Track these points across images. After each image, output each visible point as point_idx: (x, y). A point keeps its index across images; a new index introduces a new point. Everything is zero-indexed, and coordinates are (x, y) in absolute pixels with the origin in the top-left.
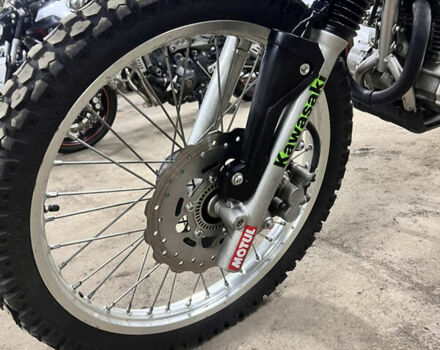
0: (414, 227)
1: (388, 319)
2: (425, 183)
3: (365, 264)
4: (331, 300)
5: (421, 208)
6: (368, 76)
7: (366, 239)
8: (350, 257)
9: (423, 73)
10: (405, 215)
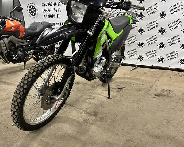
0: (88, 101)
1: (82, 119)
2: (92, 92)
3: (78, 110)
4: (70, 117)
5: (90, 97)
6: (80, 68)
7: (78, 104)
8: (74, 108)
9: (90, 69)
10: (86, 99)
